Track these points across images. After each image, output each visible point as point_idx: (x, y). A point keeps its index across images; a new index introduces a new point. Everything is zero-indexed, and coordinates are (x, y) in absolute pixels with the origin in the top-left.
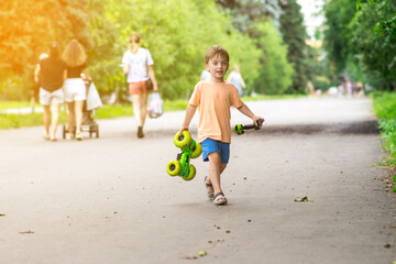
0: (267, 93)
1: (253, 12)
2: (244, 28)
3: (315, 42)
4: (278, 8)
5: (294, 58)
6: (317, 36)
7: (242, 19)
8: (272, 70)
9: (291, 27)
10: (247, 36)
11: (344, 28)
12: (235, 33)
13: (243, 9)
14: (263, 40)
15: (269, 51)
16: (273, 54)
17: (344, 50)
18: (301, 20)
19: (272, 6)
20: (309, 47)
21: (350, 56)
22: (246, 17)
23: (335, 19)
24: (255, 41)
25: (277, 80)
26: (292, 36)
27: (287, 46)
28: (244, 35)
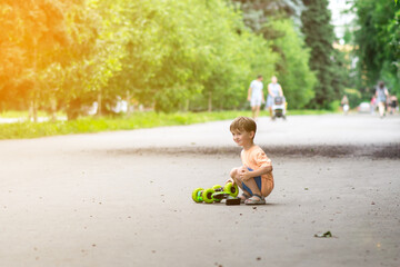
1: (269, 8)
2: (258, 26)
3: (344, 48)
4: (301, 3)
5: (318, 65)
6: (347, 39)
7: (255, 15)
8: (290, 78)
9: (316, 30)
10: (261, 36)
11: (380, 30)
12: (247, 32)
13: (257, 3)
14: (279, 42)
15: (287, 56)
16: (291, 59)
17: (380, 55)
18: (328, 18)
20: (337, 52)
21: (386, 64)
22: (261, 12)
23: (370, 17)
24: (271, 42)
25: (296, 91)
26: (317, 38)
27: (309, 49)
28: (258, 35)
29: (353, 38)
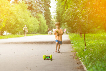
0: (41, 33)
1: (37, 11)
2: (35, 16)
3: (54, 20)
4: (44, 10)
5: (48, 24)
6: (54, 18)
8: (42, 27)
9: (47, 16)
10: (36, 18)
11: (61, 16)
12: (32, 17)
13: (35, 10)
15: (41, 22)
16: (42, 23)
17: (61, 22)
18: (50, 14)
19: (42, 10)
20: (52, 21)
21: (63, 23)
22: (35, 12)
23: (59, 13)
24: (38, 19)
25: (43, 30)
26: (48, 18)
27: (46, 20)
28: (35, 18)
29: (55, 18)
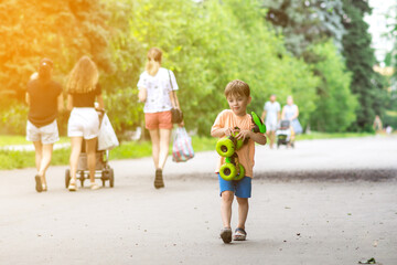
0: (325, 131)
1: (310, 32)
2: (299, 51)
4: (341, 27)
5: (359, 88)
6: (387, 62)
7: (296, 39)
8: (331, 102)
10: (302, 60)
12: (288, 57)
13: (298, 27)
14: (320, 66)
15: (329, 79)
16: (333, 83)
18: (369, 41)
19: (333, 24)
20: (378, 75)
22: (302, 37)
24: (312, 66)
25: (337, 114)
26: (358, 61)
27: (350, 74)
28: (298, 58)
